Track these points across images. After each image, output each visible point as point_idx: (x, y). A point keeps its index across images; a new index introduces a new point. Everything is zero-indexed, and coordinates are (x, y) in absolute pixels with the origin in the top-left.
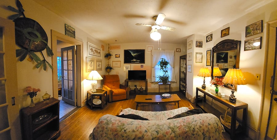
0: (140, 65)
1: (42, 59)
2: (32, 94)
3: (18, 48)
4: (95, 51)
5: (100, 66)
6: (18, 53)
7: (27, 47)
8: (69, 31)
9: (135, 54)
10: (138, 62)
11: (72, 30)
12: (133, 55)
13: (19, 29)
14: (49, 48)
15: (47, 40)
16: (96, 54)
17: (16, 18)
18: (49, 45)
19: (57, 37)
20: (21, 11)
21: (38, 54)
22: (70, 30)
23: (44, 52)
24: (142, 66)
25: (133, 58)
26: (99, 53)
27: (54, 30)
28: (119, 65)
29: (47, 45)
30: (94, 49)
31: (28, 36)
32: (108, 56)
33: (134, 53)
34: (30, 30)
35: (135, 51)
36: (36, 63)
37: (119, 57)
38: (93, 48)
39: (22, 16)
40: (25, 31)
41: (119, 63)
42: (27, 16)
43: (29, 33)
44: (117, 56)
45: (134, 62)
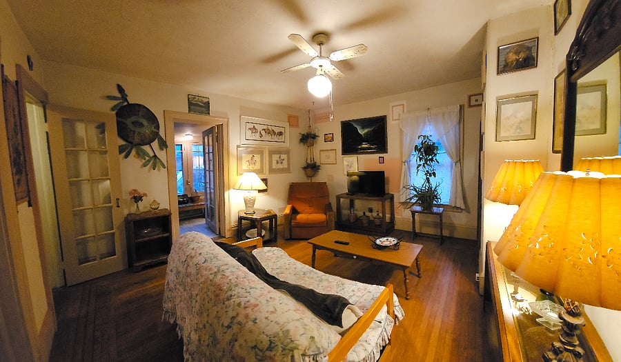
0: (377, 156)
1: (152, 154)
2: (137, 198)
3: (122, 142)
4: (263, 132)
5: (285, 163)
6: (121, 150)
7: (131, 140)
8: (196, 105)
9: (366, 131)
10: (371, 149)
11: (202, 102)
12: (362, 132)
13: (122, 120)
14: (161, 138)
15: (158, 127)
16: (268, 137)
17: (119, 108)
18: (162, 133)
19: (174, 119)
20: (124, 97)
21: (147, 148)
22: (200, 102)
23: (155, 144)
24: (382, 161)
25: (361, 139)
26: (280, 134)
27: (169, 109)
28: (332, 160)
29: (157, 134)
30: (259, 128)
31: (132, 127)
32: (308, 139)
33: (363, 128)
34: (133, 119)
35: (365, 122)
36: (144, 161)
37: (332, 140)
38: (256, 126)
39: (126, 104)
40: (129, 121)
41: (332, 154)
42: (131, 102)
43: (133, 123)
44: (329, 138)
45: (364, 151)
